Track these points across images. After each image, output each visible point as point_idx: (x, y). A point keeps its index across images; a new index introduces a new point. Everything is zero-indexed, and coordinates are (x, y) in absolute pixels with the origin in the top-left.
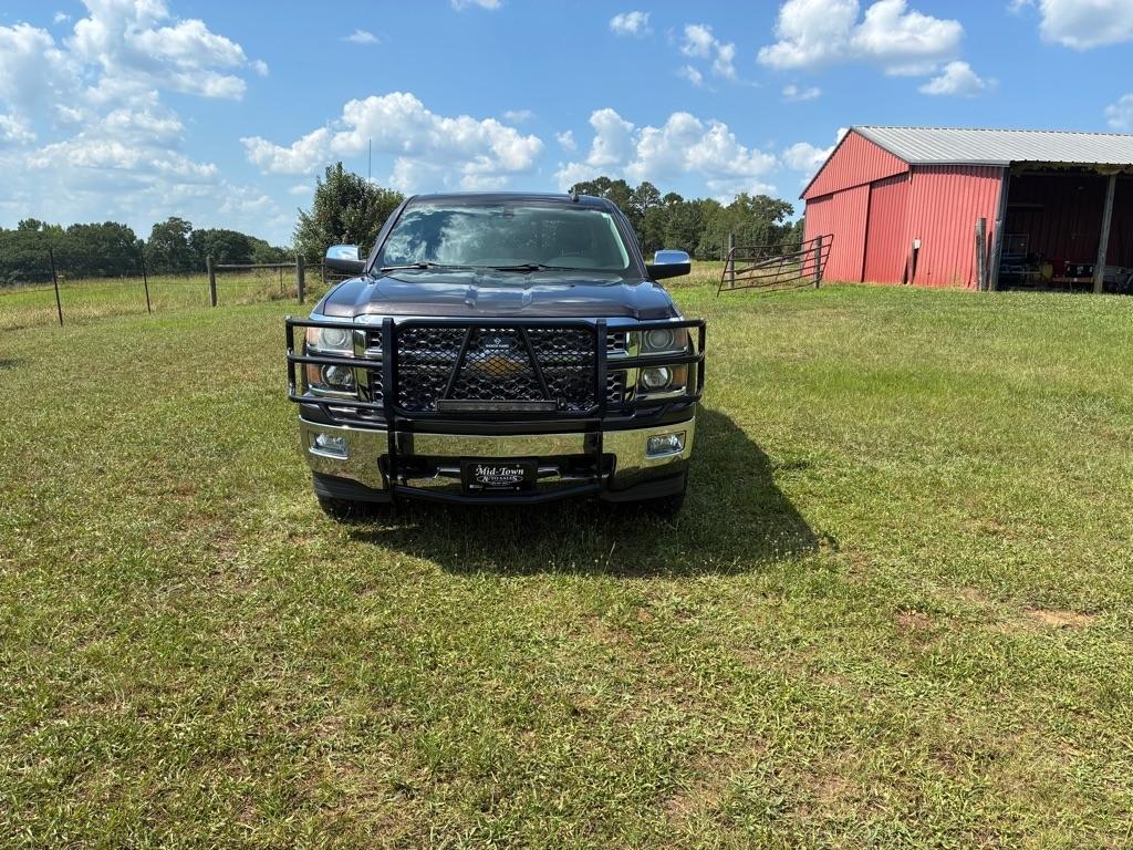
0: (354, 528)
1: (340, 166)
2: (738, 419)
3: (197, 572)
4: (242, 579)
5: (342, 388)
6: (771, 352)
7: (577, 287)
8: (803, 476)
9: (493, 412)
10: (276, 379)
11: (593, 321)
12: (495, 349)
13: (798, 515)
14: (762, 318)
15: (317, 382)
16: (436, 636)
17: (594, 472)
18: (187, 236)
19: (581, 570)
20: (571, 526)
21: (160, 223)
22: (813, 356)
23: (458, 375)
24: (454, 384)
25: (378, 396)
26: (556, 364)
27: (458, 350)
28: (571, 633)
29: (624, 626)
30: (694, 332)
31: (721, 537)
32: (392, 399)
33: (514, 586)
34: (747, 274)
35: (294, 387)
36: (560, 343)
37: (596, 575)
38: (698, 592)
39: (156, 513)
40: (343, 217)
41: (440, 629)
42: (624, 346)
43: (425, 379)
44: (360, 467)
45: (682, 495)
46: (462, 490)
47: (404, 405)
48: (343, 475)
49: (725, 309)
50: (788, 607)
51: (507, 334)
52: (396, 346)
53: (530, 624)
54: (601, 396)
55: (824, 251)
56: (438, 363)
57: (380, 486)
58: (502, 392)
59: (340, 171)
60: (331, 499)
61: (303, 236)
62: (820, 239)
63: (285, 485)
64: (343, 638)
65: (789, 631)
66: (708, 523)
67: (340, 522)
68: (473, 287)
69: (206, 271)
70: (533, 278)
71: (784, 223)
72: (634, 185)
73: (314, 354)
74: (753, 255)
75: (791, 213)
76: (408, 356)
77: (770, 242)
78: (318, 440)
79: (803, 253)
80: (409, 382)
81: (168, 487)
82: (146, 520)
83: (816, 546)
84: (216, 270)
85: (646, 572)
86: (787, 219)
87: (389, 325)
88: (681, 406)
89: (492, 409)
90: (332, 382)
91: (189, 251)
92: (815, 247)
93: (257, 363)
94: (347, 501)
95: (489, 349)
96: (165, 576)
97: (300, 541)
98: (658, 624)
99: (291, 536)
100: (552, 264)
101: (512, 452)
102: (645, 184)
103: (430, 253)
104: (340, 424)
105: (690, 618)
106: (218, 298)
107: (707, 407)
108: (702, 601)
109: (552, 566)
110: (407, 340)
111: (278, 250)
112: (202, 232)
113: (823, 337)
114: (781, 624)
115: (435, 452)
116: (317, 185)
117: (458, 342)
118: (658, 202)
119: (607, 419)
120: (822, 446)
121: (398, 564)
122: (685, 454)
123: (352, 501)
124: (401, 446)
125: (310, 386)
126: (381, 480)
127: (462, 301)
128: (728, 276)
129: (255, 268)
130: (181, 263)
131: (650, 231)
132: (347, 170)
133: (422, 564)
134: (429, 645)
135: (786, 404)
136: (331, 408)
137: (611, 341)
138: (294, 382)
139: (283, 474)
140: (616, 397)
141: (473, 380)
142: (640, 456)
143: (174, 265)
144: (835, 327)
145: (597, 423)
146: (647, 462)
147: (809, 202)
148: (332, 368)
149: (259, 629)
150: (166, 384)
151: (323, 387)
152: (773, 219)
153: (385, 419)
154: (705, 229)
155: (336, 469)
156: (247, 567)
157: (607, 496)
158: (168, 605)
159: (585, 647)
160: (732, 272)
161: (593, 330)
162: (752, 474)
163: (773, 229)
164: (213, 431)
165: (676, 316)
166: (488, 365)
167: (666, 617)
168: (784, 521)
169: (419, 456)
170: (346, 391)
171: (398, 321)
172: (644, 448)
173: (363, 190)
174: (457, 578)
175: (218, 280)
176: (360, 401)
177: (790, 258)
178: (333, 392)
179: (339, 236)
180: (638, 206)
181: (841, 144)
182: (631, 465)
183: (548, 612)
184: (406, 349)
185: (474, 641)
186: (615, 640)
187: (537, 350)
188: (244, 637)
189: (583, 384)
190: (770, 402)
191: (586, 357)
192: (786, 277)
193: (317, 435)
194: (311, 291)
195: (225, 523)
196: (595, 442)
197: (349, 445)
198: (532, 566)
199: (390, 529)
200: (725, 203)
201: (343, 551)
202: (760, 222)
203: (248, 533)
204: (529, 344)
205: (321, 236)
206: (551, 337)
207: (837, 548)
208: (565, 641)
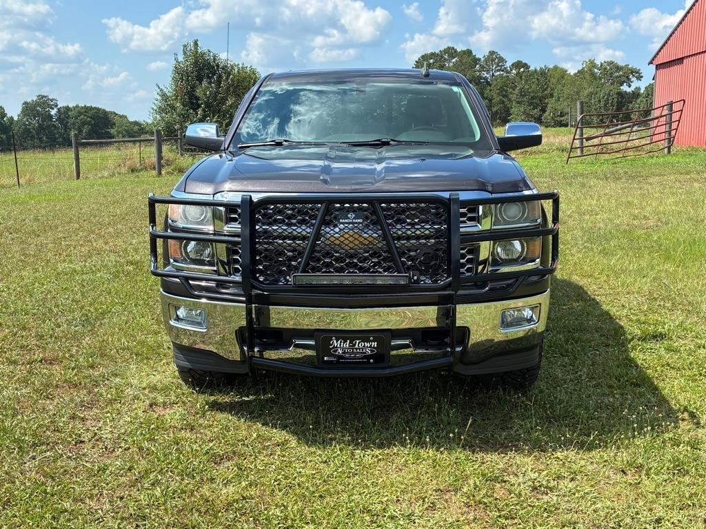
0: (212, 398)
1: (196, 44)
2: (591, 288)
3: (63, 441)
4: (106, 448)
5: (201, 262)
6: (624, 219)
7: (428, 161)
8: (660, 347)
9: (347, 286)
10: (136, 250)
11: (446, 195)
12: (349, 223)
13: (656, 388)
14: (613, 185)
15: (178, 256)
16: (293, 509)
17: (447, 345)
18: (53, 112)
19: (436, 444)
20: (424, 399)
21: (29, 100)
22: (667, 224)
23: (313, 250)
24: (310, 258)
25: (237, 270)
26: (408, 238)
27: (313, 225)
28: (427, 509)
29: (480, 502)
30: (548, 205)
31: (577, 411)
32: (250, 274)
33: (368, 459)
34: (596, 141)
35: (156, 260)
36: (413, 217)
37: (450, 449)
38: (555, 467)
39: (25, 382)
40: (199, 92)
41: (296, 502)
42: (477, 219)
43: (281, 254)
44: (218, 338)
45: (538, 367)
46: (317, 362)
47: (261, 279)
48: (202, 346)
49: (575, 176)
50: (648, 485)
51: (361, 209)
52: (253, 222)
53: (386, 499)
54: (453, 268)
55: (675, 117)
56: (294, 238)
57: (237, 357)
58: (355, 265)
59: (196, 48)
60: (191, 369)
61: (161, 110)
62: (671, 104)
63: (146, 354)
64: (203, 510)
65: (651, 510)
66: (563, 396)
67: (198, 392)
68: (327, 163)
69: (70, 145)
70: (385, 152)
71: (632, 88)
72: (481, 54)
73: (175, 229)
74: (601, 120)
75: (639, 78)
76: (266, 231)
77: (619, 109)
78: (178, 313)
79: (655, 119)
80: (266, 257)
81: (36, 357)
82: (17, 389)
83: (676, 422)
84: (80, 145)
85: (502, 447)
86: (635, 84)
87: (248, 202)
88: (535, 278)
89: (347, 282)
90: (192, 256)
91: (54, 126)
92: (666, 112)
93: (118, 234)
94: (206, 372)
95: (343, 223)
96: (34, 444)
97: (160, 411)
98: (515, 500)
99: (151, 406)
100: (403, 138)
101: (366, 324)
102: (492, 53)
103: (281, 129)
104: (199, 297)
105: (547, 494)
106: (81, 172)
107: (559, 277)
108: (558, 477)
109: (406, 440)
110: (264, 215)
111: (136, 123)
112: (67, 109)
113: (676, 204)
114: (641, 503)
115: (290, 325)
116: (174, 62)
117: (314, 217)
118: (505, 70)
119: (460, 292)
120: (679, 317)
121: (255, 435)
122: (540, 327)
123: (210, 372)
124: (257, 318)
125: (172, 261)
126: (239, 350)
127: (315, 178)
128: (577, 143)
129: (116, 142)
130: (47, 138)
131: (497, 99)
132: (202, 48)
133: (279, 435)
134: (286, 518)
135: (641, 273)
136: (191, 282)
137: (463, 215)
138: (156, 257)
139: (142, 343)
140: (469, 270)
141: (327, 254)
142: (493, 328)
143: (40, 139)
144: (688, 193)
145: (450, 296)
146: (501, 335)
147: (658, 67)
148: (193, 243)
149: (122, 498)
150: (34, 256)
151: (184, 261)
152: (622, 85)
153: (242, 292)
154: (552, 96)
155: (195, 341)
156: (109, 436)
157: (460, 369)
158: (37, 473)
159: (442, 523)
160: (581, 139)
161: (445, 204)
162: (607, 346)
163: (621, 95)
164: (77, 302)
165: (530, 189)
166: (342, 239)
167: (523, 494)
168: (642, 395)
169: (273, 328)
170: (205, 265)
171: (256, 197)
172: (498, 321)
173: (218, 66)
174: (313, 449)
175: (82, 154)
176: (219, 275)
177: (639, 124)
178: (194, 266)
179: (195, 110)
180: (485, 74)
181: (691, 8)
182: (484, 338)
183: (403, 486)
184: (263, 224)
185: (330, 514)
186: (471, 517)
187: (389, 225)
188: (108, 506)
189: (436, 257)
190: (623, 271)
191: (438, 230)
192: (637, 143)
193: (177, 308)
194: (169, 163)
195: (89, 392)
196: (448, 315)
197: (207, 318)
198: (386, 439)
199: (246, 399)
200: (572, 71)
201: (201, 421)
202: (608, 87)
203: (111, 402)
204: (382, 218)
205: (178, 110)
206: (404, 211)
207: (698, 424)
208: (421, 517)
